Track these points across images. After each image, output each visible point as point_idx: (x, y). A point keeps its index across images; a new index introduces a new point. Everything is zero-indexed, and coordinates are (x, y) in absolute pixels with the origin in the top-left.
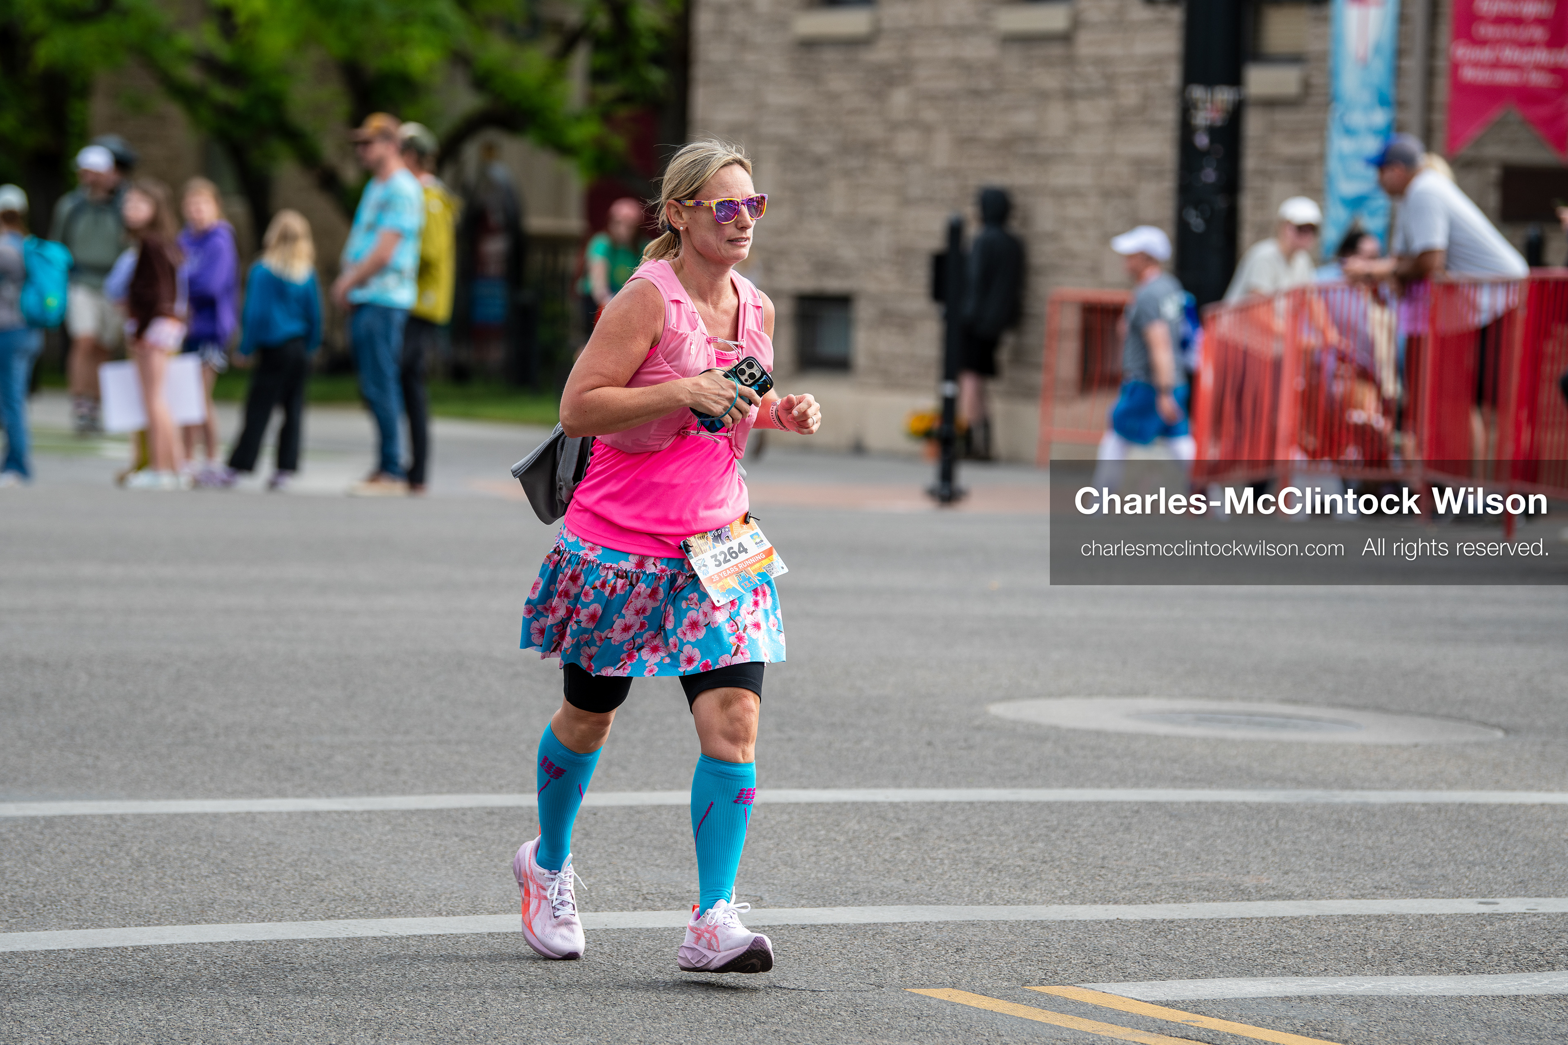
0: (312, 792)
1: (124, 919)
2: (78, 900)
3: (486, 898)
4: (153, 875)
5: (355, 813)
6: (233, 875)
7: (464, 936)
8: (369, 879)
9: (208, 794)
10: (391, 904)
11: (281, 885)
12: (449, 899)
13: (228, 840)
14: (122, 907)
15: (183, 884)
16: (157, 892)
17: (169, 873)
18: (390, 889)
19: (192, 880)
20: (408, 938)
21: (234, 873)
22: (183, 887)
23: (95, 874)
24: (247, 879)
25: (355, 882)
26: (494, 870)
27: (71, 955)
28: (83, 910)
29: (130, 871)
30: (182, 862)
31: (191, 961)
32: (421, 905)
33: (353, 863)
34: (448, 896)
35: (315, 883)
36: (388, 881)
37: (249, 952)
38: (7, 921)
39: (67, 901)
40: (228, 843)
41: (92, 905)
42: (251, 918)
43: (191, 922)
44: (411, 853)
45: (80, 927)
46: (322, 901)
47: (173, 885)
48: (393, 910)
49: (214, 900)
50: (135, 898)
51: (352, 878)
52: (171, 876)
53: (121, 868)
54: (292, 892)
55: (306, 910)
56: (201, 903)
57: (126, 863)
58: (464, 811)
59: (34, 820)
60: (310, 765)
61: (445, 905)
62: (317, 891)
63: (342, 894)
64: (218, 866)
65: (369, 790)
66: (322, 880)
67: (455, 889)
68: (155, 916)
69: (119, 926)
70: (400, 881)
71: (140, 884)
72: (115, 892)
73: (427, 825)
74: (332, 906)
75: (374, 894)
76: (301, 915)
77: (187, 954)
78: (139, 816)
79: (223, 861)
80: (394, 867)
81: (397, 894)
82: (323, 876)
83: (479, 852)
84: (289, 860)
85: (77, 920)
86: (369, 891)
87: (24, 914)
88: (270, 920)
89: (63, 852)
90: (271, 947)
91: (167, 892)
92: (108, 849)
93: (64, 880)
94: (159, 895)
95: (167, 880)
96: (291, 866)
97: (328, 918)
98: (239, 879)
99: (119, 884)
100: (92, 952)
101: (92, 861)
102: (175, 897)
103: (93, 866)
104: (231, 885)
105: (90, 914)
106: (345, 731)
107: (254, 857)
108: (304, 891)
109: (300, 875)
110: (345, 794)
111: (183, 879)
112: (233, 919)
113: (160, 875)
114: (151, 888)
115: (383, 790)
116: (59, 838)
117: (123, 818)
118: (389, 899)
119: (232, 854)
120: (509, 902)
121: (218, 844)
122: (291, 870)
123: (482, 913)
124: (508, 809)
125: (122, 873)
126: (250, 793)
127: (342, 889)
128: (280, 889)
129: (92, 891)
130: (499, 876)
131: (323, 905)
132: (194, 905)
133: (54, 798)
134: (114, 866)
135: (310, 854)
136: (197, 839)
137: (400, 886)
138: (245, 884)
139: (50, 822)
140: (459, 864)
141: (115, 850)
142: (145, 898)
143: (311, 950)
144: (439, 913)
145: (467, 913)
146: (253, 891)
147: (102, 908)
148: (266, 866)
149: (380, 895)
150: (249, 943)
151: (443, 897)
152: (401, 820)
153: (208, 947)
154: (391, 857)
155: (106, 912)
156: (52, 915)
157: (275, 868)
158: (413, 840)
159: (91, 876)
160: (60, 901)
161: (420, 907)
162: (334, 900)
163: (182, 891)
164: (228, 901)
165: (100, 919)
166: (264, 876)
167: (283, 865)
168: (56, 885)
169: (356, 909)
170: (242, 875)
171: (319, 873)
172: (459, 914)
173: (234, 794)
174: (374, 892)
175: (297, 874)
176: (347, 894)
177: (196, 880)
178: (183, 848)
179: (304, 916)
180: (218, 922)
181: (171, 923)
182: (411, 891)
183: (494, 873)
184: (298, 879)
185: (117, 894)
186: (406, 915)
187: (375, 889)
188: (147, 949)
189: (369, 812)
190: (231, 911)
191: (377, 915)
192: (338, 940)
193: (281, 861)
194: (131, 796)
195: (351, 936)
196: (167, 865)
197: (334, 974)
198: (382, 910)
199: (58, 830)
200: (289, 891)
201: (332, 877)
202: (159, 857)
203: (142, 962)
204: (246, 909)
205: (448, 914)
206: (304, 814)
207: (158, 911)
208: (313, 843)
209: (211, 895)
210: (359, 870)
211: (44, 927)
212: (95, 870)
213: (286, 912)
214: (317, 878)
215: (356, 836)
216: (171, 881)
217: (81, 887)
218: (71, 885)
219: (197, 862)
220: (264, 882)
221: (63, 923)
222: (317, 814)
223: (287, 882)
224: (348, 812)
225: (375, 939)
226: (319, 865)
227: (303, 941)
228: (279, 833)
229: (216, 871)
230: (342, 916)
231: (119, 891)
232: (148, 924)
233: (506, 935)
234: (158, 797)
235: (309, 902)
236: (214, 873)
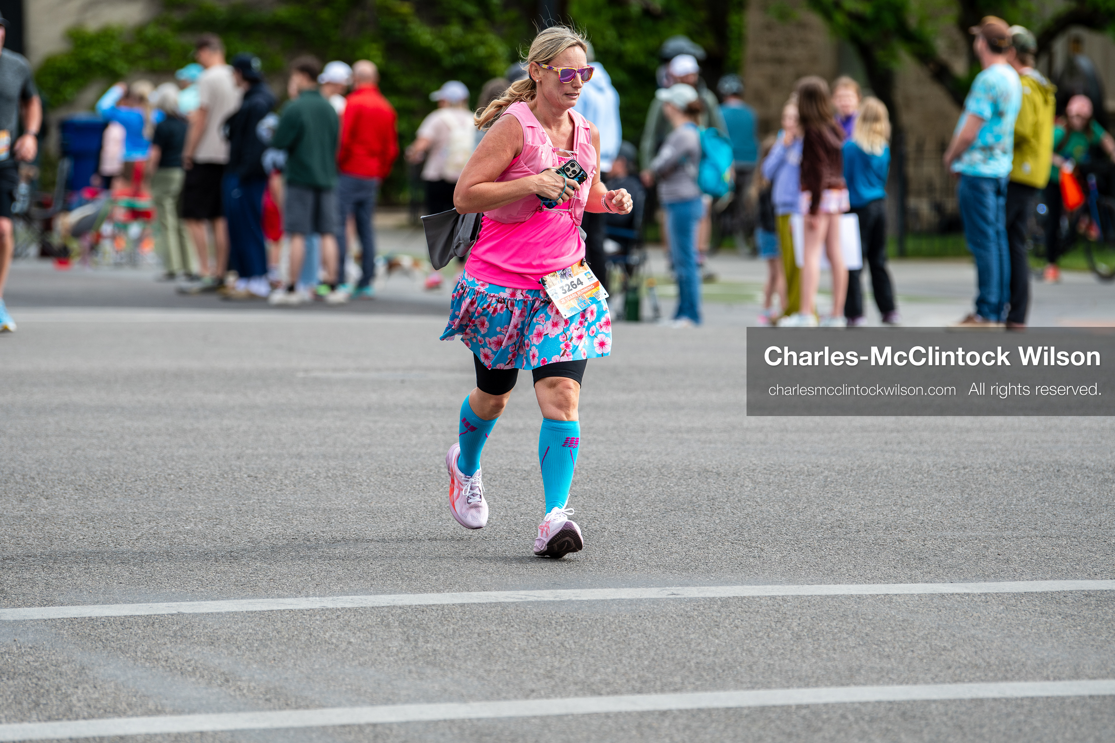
0: (937, 578)
1: (788, 682)
2: (750, 667)
3: (1087, 666)
4: (811, 646)
5: (974, 595)
6: (874, 646)
7: (1069, 697)
8: (988, 650)
9: (853, 580)
10: (1007, 671)
11: (915, 655)
12: (1055, 667)
13: (870, 617)
14: (786, 672)
15: (835, 654)
16: (814, 660)
17: (823, 644)
18: (1005, 658)
19: (842, 650)
20: (1022, 699)
21: (877, 645)
22: (835, 656)
23: (763, 645)
24: (887, 649)
25: (976, 652)
26: (1092, 643)
27: (746, 712)
28: (754, 675)
29: (792, 642)
30: (833, 635)
31: (843, 717)
32: (1032, 671)
33: (973, 636)
34: (1054, 664)
35: (943, 653)
36: (1004, 651)
37: (891, 709)
38: (694, 683)
39: (741, 667)
40: (871, 620)
41: (761, 670)
42: (892, 681)
43: (842, 685)
44: (1022, 629)
45: (753, 688)
46: (950, 668)
47: (827, 654)
48: (1009, 675)
49: (861, 667)
50: (796, 665)
51: (973, 649)
52: (825, 647)
53: (784, 640)
54: (925, 661)
55: (937, 676)
56: (850, 669)
57: (788, 636)
58: (1065, 594)
59: (712, 600)
60: (935, 555)
61: (1052, 672)
62: (945, 660)
63: (966, 662)
64: (863, 639)
65: (985, 577)
66: (948, 650)
67: (1060, 658)
68: (813, 680)
69: (783, 687)
70: (1014, 652)
71: (800, 653)
72: (780, 660)
73: (1035, 605)
74: (958, 672)
75: (992, 662)
76: (933, 679)
77: (840, 712)
78: (798, 597)
79: (867, 635)
80: (1008, 640)
81: (1011, 662)
82: (949, 648)
83: (1079, 628)
84: (921, 634)
85: (750, 682)
86: (988, 660)
87: (708, 678)
88: (907, 683)
89: (737, 627)
90: (908, 706)
91: (822, 659)
92: (773, 625)
93: (738, 649)
94: (816, 662)
95: (822, 650)
96: (923, 639)
97: (955, 682)
98: (881, 649)
99: (782, 653)
100: (763, 709)
101: (761, 634)
102: (829, 664)
103: (761, 638)
104: (874, 654)
105: (760, 678)
106: (963, 527)
107: (891, 631)
108: (934, 659)
109: (931, 646)
110: (965, 580)
111: (834, 650)
112: (877, 682)
113: (816, 646)
114: (809, 657)
115: (997, 576)
116: (733, 615)
117: (784, 599)
118: (1005, 666)
119: (874, 629)
120: (1106, 670)
121: (862, 620)
122: (923, 642)
123: (1083, 679)
124: (1102, 592)
125: (785, 644)
126: (886, 579)
127: (965, 658)
128: (914, 658)
129: (762, 659)
130: (1097, 648)
131: (950, 671)
132: (844, 671)
133: (728, 583)
134: (778, 639)
135: (939, 629)
136: (845, 616)
137: (1013, 656)
138: (886, 654)
139: (725, 602)
140: (1063, 638)
141: (779, 625)
142: (804, 665)
143: (941, 708)
144: (1047, 678)
145: (1070, 678)
146: (893, 660)
147: (770, 672)
148: (903, 639)
149: (997, 663)
150: (890, 702)
151: (1050, 665)
152: (1013, 601)
153: (857, 705)
154: (1006, 632)
155: (773, 677)
156: (730, 679)
157: (909, 640)
158: (1024, 618)
159: (760, 646)
160: (735, 667)
161: (1032, 674)
162: (960, 667)
163: (834, 659)
164: (872, 668)
165: (769, 682)
166: (901, 647)
167: (916, 638)
168: (732, 654)
169: (978, 674)
170: (883, 646)
171: (946, 644)
172: (1064, 679)
173: (873, 580)
174: (993, 660)
175: (928, 645)
176: (970, 662)
177: (845, 650)
178: (834, 623)
179: (935, 680)
180: (865, 684)
181: (826, 686)
182: (1024, 660)
183: (1093, 646)
184: (928, 650)
185: (782, 662)
186: (1020, 680)
187: (993, 658)
188: (807, 706)
189: (986, 594)
190: (874, 676)
191: (995, 679)
192: (964, 700)
193: (915, 635)
194: (790, 582)
195: (974, 696)
196: (821, 638)
197: (961, 728)
198: (1000, 676)
199: (732, 609)
200: (921, 660)
201: (957, 648)
202: (815, 631)
203: (804, 718)
204: (887, 673)
205: (1055, 679)
206: (932, 596)
207: (815, 675)
208: (941, 620)
209: (858, 663)
210: (979, 642)
211: (723, 687)
212: (763, 642)
213: (921, 676)
214: (945, 649)
215: (975, 614)
216: (825, 651)
217: (752, 655)
218: (744, 654)
219: (845, 636)
220: (901, 652)
221: (739, 684)
222: (942, 596)
223: (920, 652)
224: (968, 595)
225: (995, 700)
226: (946, 638)
227: (935, 701)
228: (912, 612)
229: (861, 643)
230: (966, 680)
231: (784, 659)
232: (807, 685)
233: (1104, 697)
234: (812, 582)
235: (938, 669)
236: (860, 644)
